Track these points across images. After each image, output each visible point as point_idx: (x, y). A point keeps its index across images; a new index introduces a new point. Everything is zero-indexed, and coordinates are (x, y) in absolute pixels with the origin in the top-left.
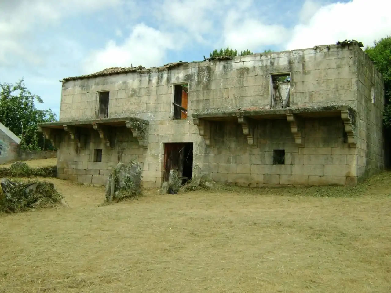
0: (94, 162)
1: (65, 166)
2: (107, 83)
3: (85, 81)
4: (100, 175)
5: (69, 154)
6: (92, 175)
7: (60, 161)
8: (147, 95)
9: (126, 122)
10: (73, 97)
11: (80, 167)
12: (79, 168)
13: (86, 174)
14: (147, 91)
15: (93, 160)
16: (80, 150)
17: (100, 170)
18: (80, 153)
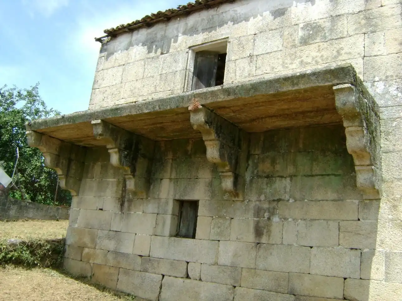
0: (171, 236)
1: (87, 240)
2: (222, 24)
3: (158, 30)
4: (188, 277)
5: (101, 209)
6: (163, 276)
7: (76, 226)
8: (364, 30)
9: (334, 88)
10: (124, 70)
11: (128, 248)
12: (124, 250)
13: (146, 271)
14: (363, 22)
15: (167, 230)
16: (130, 201)
17: (188, 263)
18: (129, 209)
